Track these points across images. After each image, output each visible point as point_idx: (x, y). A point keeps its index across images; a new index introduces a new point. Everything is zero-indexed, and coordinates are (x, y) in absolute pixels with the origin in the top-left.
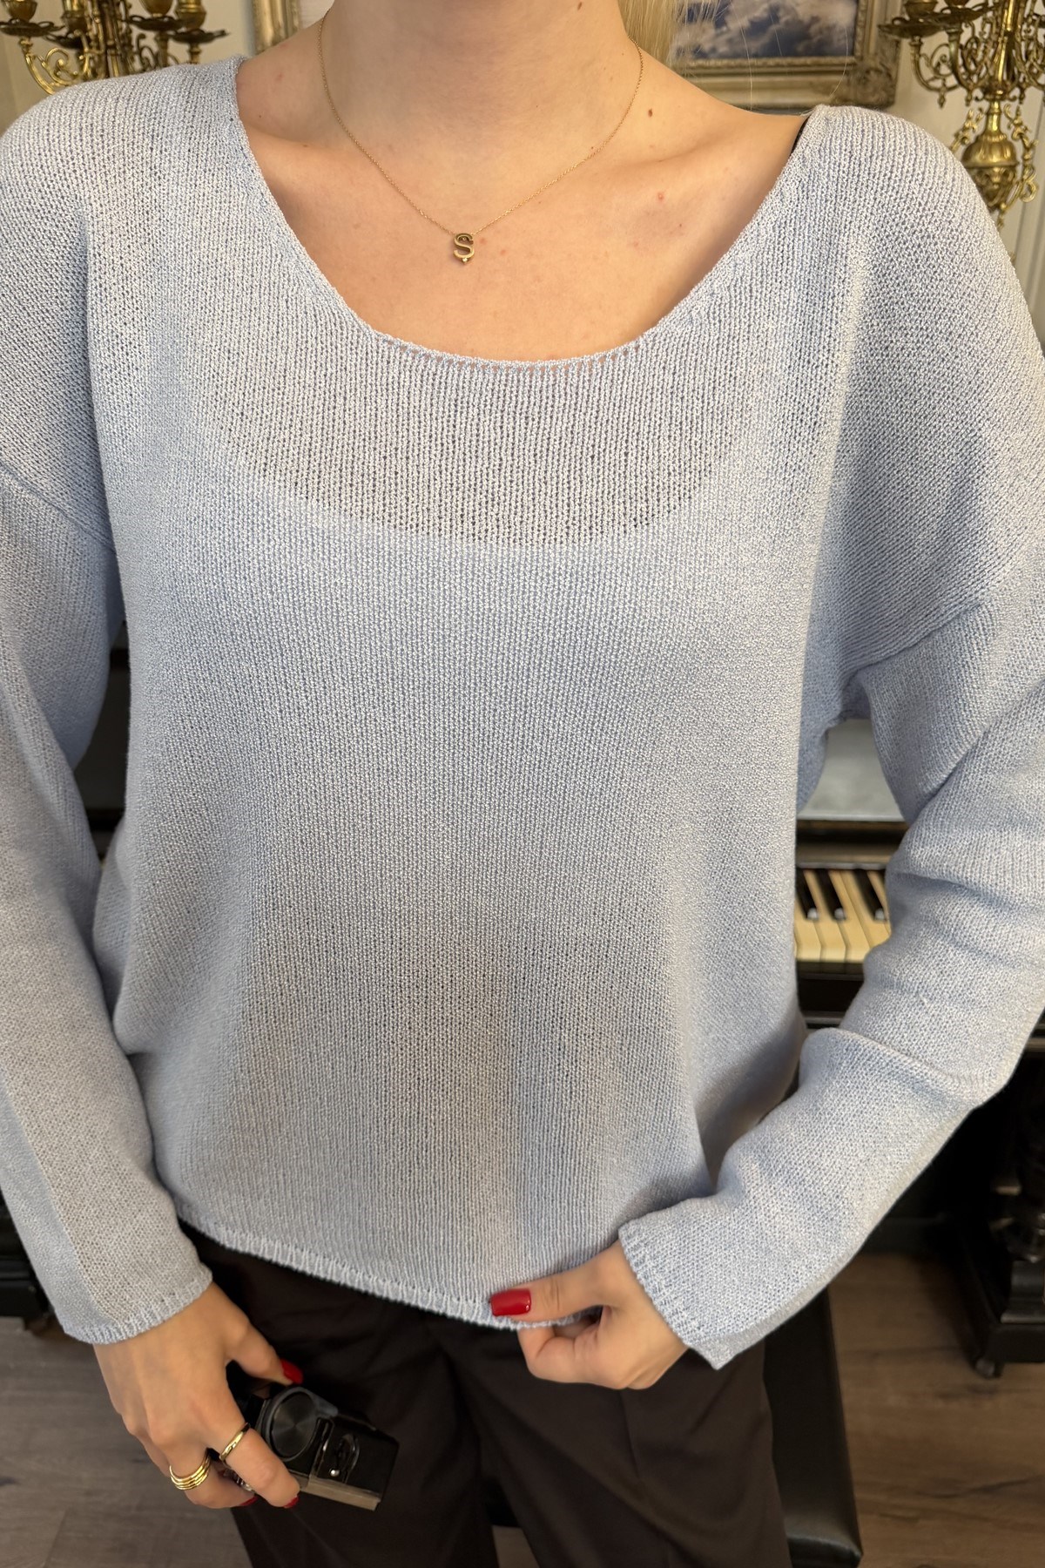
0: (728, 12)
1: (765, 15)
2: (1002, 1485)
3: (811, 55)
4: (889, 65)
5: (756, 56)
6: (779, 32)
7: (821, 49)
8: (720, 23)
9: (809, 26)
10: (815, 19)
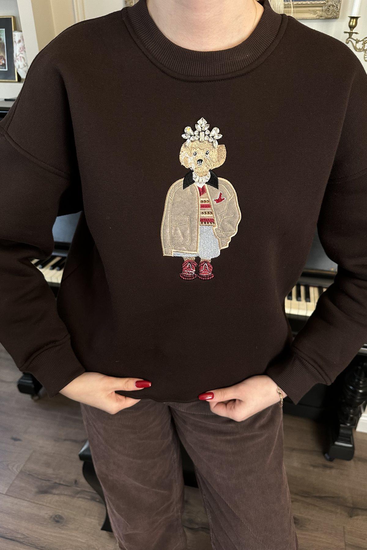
2: (325, 497)
3: (310, 1)
4: (337, 4)
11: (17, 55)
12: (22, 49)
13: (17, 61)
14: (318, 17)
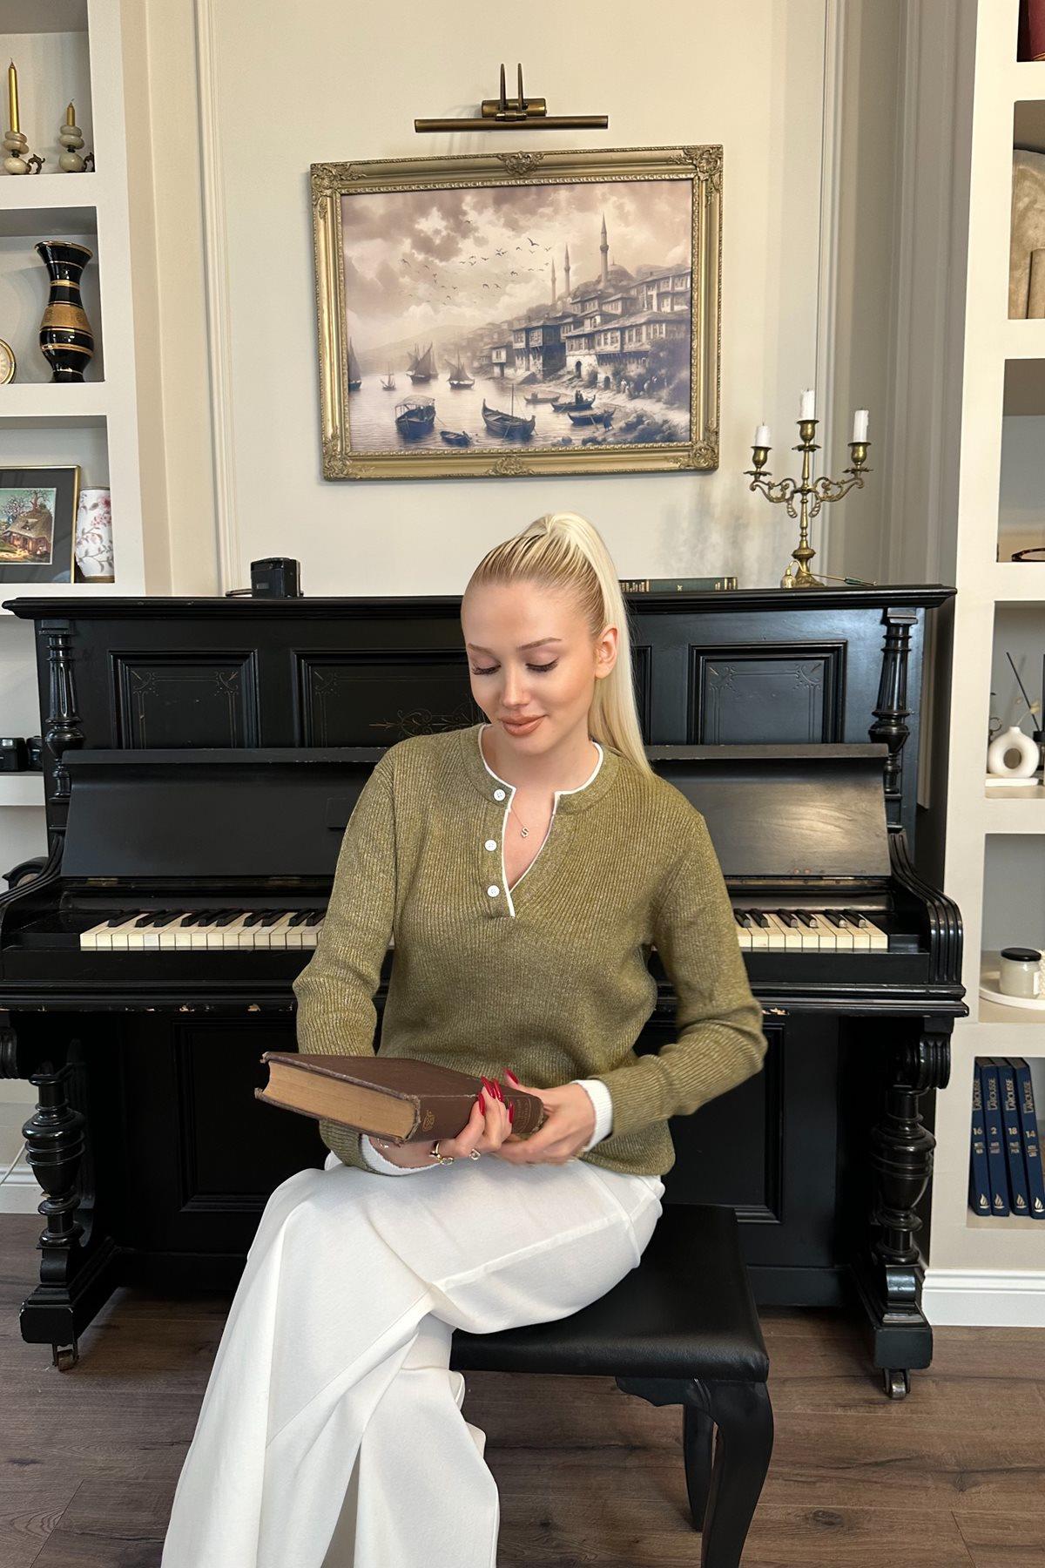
0: (612, 419)
1: (635, 420)
2: (889, 1461)
3: (666, 442)
4: (713, 445)
5: (630, 443)
6: (643, 429)
7: (671, 437)
8: (607, 425)
9: (662, 426)
10: (666, 422)
11: (86, 531)
12: (98, 520)
13: (84, 542)
14: (682, 467)
